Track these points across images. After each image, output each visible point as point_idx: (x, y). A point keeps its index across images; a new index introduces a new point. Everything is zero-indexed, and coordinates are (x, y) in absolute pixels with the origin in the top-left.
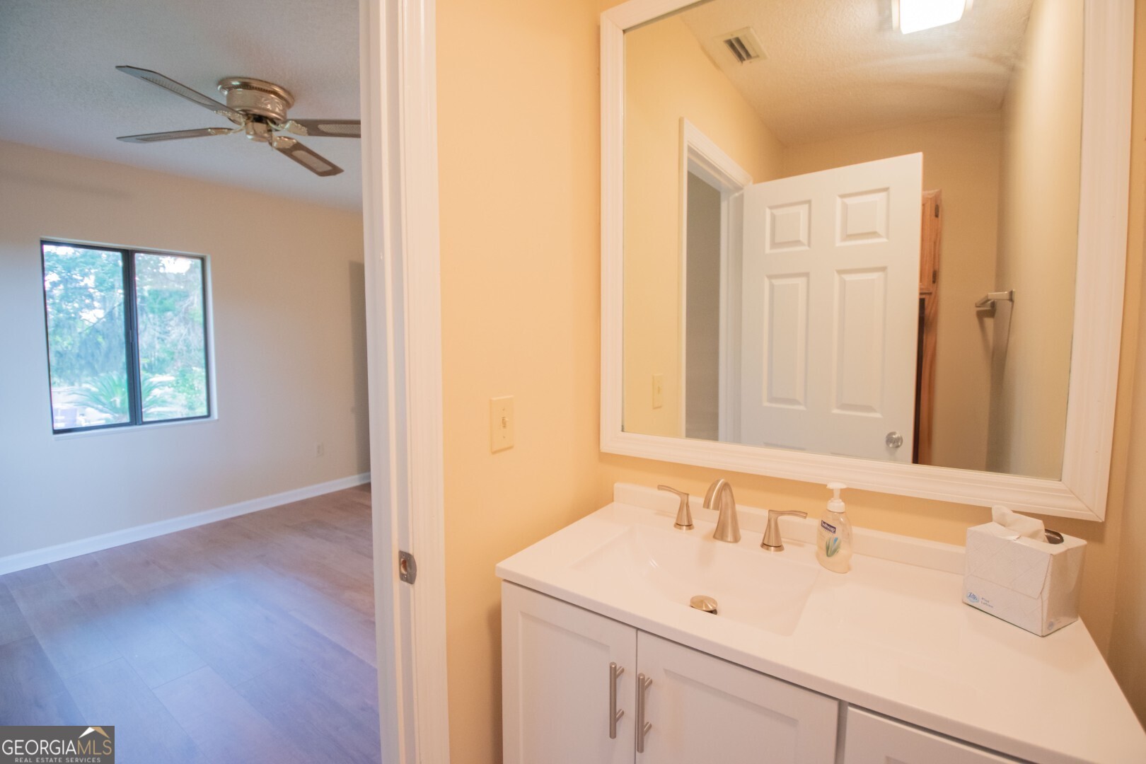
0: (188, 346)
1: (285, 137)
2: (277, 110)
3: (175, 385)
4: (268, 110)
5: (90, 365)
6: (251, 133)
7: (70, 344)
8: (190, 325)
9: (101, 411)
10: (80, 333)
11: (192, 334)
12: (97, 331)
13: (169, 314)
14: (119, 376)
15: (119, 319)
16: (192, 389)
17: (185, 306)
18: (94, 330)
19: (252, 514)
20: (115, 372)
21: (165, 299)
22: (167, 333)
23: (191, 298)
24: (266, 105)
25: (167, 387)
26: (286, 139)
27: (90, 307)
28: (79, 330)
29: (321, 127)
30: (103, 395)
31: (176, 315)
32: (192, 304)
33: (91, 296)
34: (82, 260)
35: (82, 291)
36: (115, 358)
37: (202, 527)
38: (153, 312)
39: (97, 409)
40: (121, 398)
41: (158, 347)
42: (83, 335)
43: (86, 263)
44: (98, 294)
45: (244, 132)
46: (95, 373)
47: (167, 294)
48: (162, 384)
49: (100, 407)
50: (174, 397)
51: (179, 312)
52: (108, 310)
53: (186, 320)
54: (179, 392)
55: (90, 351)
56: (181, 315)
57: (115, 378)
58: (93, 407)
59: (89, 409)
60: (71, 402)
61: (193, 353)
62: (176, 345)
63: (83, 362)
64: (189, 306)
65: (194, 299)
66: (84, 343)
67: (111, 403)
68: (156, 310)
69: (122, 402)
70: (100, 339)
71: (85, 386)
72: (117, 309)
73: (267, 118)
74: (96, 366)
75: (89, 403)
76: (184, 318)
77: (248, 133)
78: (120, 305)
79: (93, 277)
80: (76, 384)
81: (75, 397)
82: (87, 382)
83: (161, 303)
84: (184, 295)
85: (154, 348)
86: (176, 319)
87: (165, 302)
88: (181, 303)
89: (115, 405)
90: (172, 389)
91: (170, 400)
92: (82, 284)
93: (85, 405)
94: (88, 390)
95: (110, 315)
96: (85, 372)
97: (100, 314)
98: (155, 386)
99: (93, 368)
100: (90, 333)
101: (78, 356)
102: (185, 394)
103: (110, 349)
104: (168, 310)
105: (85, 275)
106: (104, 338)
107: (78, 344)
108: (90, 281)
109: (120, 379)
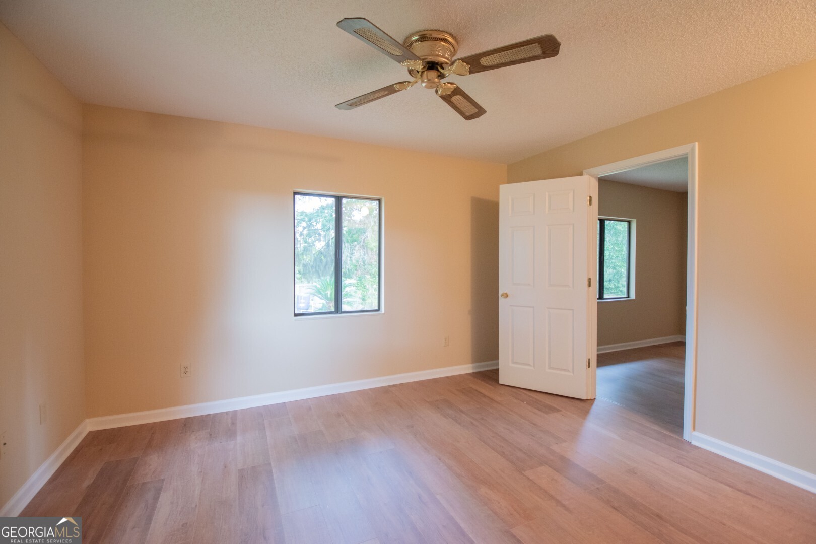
0: (364, 262)
1: (449, 83)
2: (447, 56)
3: (357, 286)
4: (440, 56)
5: (317, 272)
6: (426, 80)
7: (309, 260)
8: (365, 250)
9: (321, 298)
10: (314, 254)
11: (366, 255)
12: (322, 253)
13: (355, 243)
14: (330, 279)
15: (332, 246)
16: (365, 288)
17: (363, 239)
18: (321, 253)
19: (402, 384)
20: (328, 277)
21: (354, 234)
22: (352, 254)
23: (366, 234)
24: (439, 51)
25: (352, 287)
26: (450, 85)
27: (319, 240)
28: (314, 252)
29: (484, 61)
30: (322, 289)
31: (358, 244)
32: (367, 237)
33: (320, 235)
34: (316, 214)
35: (316, 231)
36: (329, 268)
37: (371, 390)
38: (348, 242)
39: (319, 297)
40: (331, 292)
41: (348, 263)
42: (315, 256)
43: (318, 216)
44: (322, 233)
45: (420, 81)
46: (319, 277)
47: (355, 231)
48: (350, 285)
49: (321, 296)
50: (355, 292)
51: (360, 242)
52: (327, 242)
53: (364, 247)
54: (358, 289)
55: (318, 264)
56: (361, 244)
57: (328, 280)
58: (317, 296)
59: (316, 297)
60: (308, 293)
61: (366, 266)
62: (358, 262)
63: (314, 270)
64: (365, 238)
65: (368, 235)
66: (315, 260)
67: (326, 294)
68: (349, 241)
69: (331, 295)
70: (323, 258)
71: (315, 284)
72: (331, 241)
73: (437, 64)
74: (320, 272)
75: (316, 293)
76: (363, 245)
77: (423, 81)
78: (332, 239)
79: (321, 223)
80: (311, 282)
81: (310, 290)
82: (315, 282)
83: (352, 237)
84: (364, 231)
85: (347, 263)
86: (358, 246)
87: (354, 236)
88: (362, 237)
89: (328, 296)
90: (355, 287)
91: (353, 294)
92: (316, 228)
93: (314, 295)
94: (316, 286)
95: (328, 245)
96: (314, 276)
97: (323, 243)
98: (347, 286)
99: (319, 274)
100: (318, 254)
101: (312, 266)
102: (361, 291)
103: (327, 262)
104: (355, 241)
105: (317, 223)
106: (324, 257)
107: (313, 260)
108: (319, 226)
109: (331, 281)
